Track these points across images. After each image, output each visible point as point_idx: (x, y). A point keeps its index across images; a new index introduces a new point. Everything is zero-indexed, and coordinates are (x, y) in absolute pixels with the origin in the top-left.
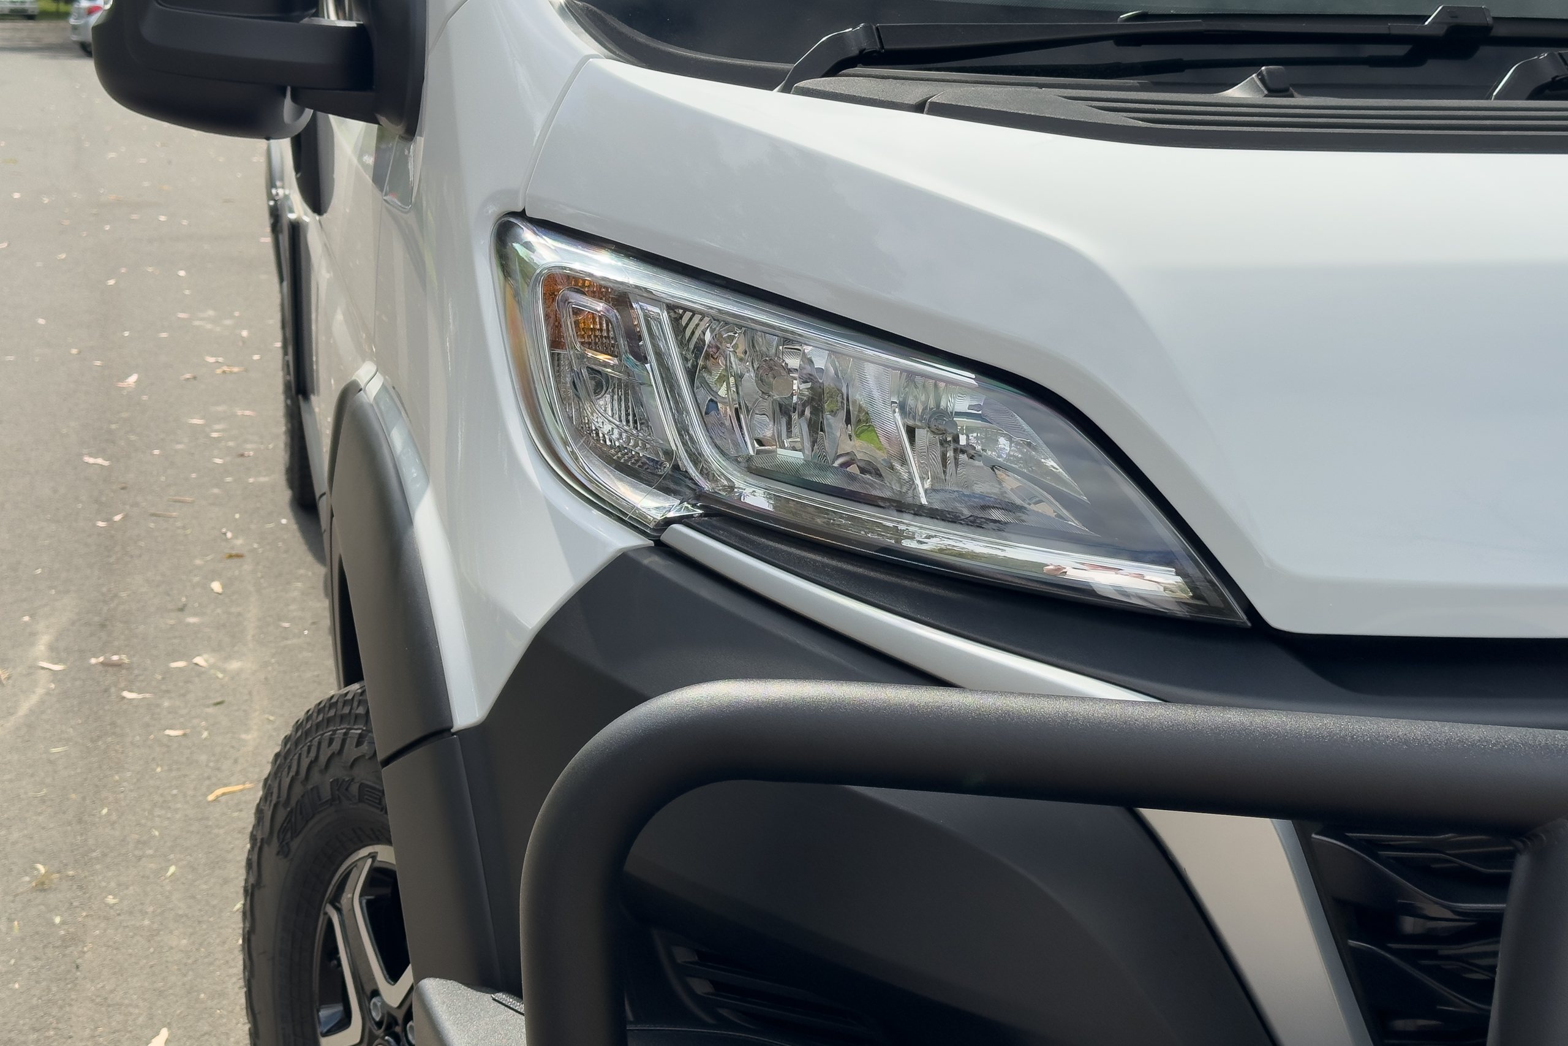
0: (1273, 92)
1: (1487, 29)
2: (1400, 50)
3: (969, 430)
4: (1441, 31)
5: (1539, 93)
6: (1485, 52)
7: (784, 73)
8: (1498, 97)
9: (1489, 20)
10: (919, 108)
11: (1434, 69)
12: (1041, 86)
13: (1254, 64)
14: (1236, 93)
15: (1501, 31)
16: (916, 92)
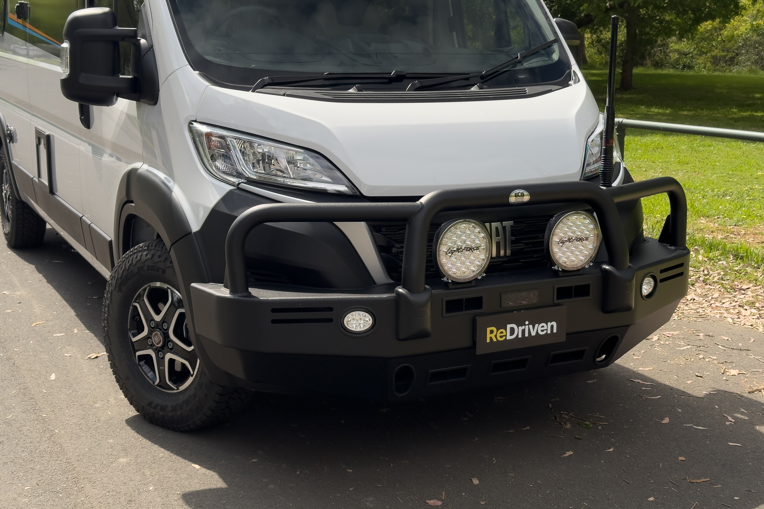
0: (359, 91)
1: (405, 75)
2: (387, 81)
3: (300, 163)
4: (395, 76)
5: (416, 90)
6: (405, 81)
7: (251, 88)
8: (407, 91)
9: (405, 73)
10: (284, 95)
11: (394, 84)
12: (308, 90)
13: (354, 84)
14: (351, 91)
15: (408, 76)
16: (283, 92)
